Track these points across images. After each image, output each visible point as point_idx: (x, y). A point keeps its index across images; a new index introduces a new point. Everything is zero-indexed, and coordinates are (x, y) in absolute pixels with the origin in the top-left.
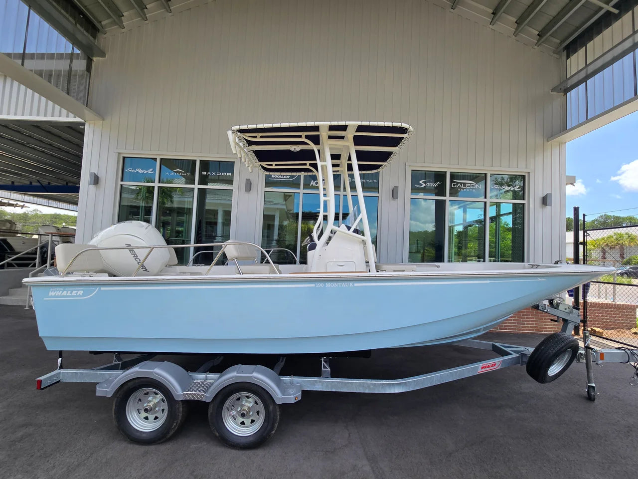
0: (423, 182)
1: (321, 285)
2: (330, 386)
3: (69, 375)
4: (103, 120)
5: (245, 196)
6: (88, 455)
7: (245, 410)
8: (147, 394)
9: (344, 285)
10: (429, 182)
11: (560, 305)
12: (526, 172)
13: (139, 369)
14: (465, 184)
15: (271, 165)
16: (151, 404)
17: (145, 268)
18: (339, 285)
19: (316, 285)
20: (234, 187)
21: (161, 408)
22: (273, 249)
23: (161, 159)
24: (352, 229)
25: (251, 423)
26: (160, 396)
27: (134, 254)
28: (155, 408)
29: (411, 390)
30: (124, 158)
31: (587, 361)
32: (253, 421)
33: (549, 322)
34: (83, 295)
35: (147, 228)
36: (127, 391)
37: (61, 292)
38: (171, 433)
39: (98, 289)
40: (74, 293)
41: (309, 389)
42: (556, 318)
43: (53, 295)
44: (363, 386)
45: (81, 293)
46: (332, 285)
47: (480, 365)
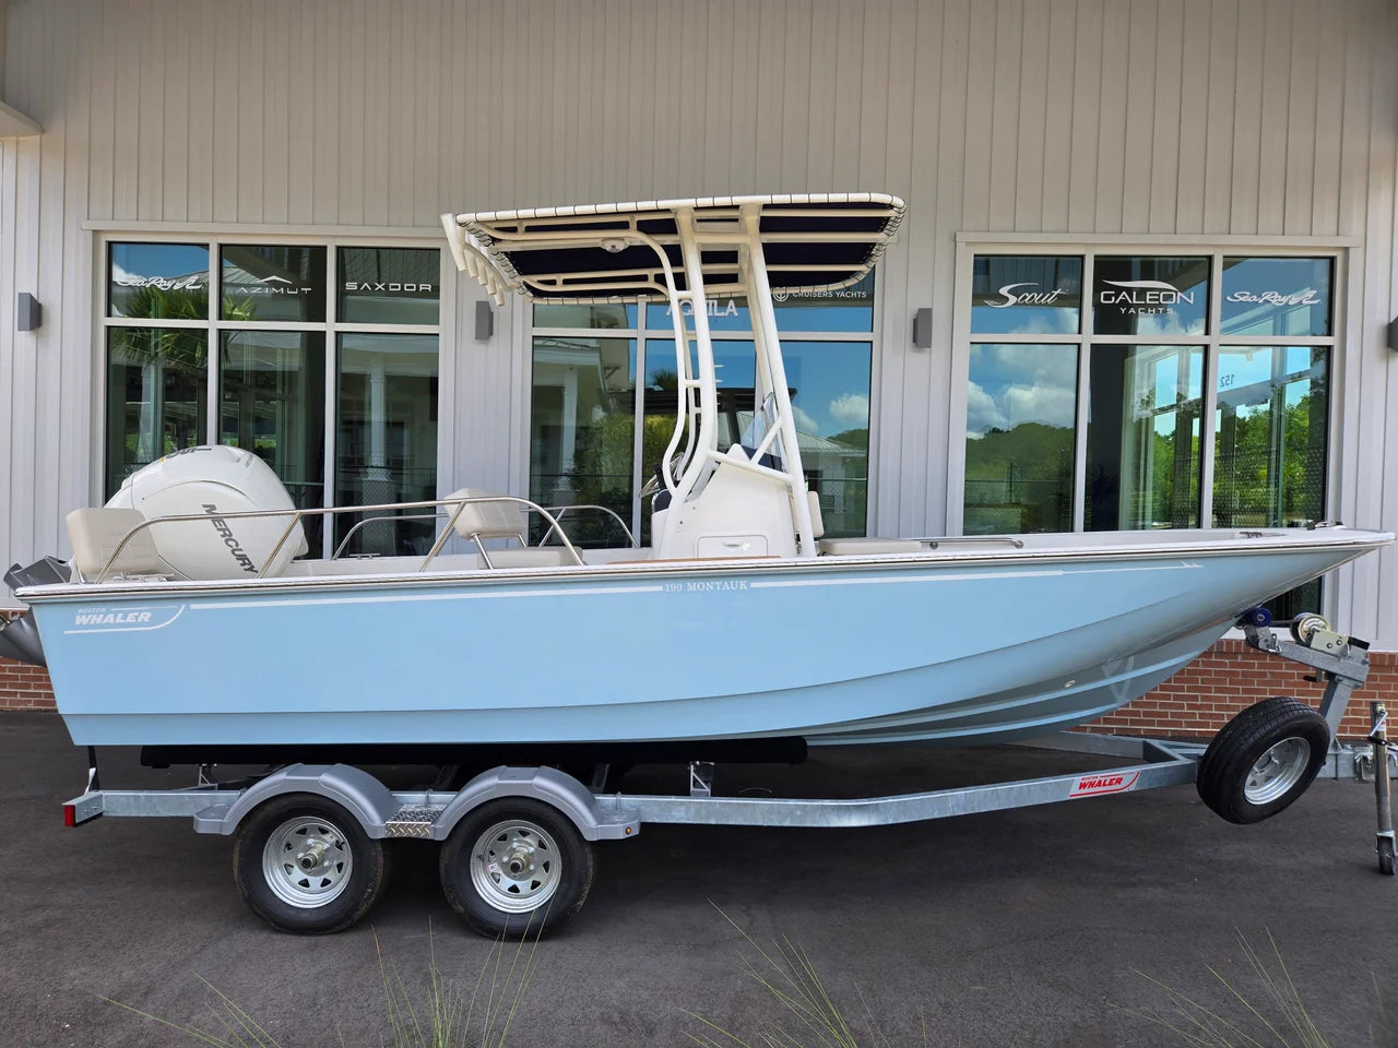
0: (1010, 292)
1: (676, 587)
2: (703, 812)
3: (122, 802)
4: (43, 131)
5: (476, 351)
6: (198, 947)
7: (518, 859)
8: (303, 832)
9: (728, 585)
10: (1029, 290)
11: (1316, 635)
12: (1337, 248)
13: (288, 775)
14: (1142, 292)
15: (553, 283)
16: (315, 852)
17: (250, 563)
18: (715, 586)
19: (665, 588)
20: (445, 328)
21: (335, 863)
22: (564, 508)
23: (221, 246)
24: (758, 456)
25: (533, 888)
26: (334, 835)
27: (223, 530)
28: (323, 861)
29: (890, 822)
30: (110, 244)
31: (1377, 777)
32: (535, 885)
33: (1301, 685)
34: (152, 622)
35: (248, 464)
36: (262, 824)
37: (102, 616)
38: (363, 909)
39: (183, 607)
40: (130, 618)
41: (657, 821)
42: (1311, 672)
43: (85, 623)
44: (779, 812)
45: (146, 616)
46: (701, 586)
47: (1078, 779)
